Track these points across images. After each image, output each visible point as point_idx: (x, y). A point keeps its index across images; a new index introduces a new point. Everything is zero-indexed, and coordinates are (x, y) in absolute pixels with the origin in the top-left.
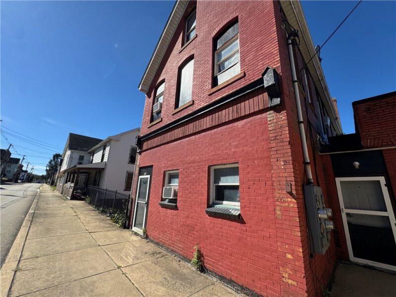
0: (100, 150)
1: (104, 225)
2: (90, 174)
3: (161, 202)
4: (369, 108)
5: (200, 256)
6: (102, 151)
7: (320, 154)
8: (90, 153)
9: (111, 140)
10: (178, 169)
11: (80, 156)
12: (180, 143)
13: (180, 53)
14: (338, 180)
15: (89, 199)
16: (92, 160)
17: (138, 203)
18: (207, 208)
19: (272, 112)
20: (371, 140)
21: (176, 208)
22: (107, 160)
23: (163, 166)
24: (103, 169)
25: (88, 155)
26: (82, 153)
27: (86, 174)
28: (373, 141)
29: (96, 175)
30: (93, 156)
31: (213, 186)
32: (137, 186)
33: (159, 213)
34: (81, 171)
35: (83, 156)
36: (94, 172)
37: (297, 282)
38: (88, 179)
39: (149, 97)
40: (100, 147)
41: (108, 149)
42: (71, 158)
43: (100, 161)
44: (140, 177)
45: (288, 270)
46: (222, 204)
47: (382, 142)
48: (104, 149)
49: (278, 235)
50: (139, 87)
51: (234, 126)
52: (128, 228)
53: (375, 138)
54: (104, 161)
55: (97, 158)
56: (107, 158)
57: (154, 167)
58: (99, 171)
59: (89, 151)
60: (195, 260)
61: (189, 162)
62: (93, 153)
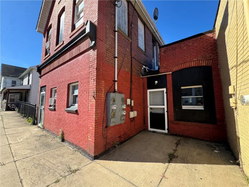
0: (27, 77)
1: (21, 124)
2: (22, 93)
3: (49, 108)
4: (165, 51)
5: (63, 134)
6: (28, 77)
7: (142, 77)
8: (20, 79)
9: (33, 69)
10: (56, 87)
11: (12, 81)
12: (58, 70)
13: (59, 4)
14: (149, 91)
15: (18, 109)
16: (23, 84)
17: (41, 109)
18: (67, 108)
19: (92, 50)
20: (163, 68)
21: (55, 110)
22: (31, 84)
23: (50, 85)
24: (29, 90)
25: (20, 80)
26: (14, 79)
27: (20, 94)
28: (164, 69)
29: (26, 94)
30: (23, 81)
31: (72, 96)
32: (40, 99)
33: (48, 114)
34: (11, 91)
35: (16, 81)
36: (24, 92)
37: (92, 139)
38: (21, 97)
39: (45, 37)
40: (26, 74)
41: (31, 75)
42: (5, 82)
43: (27, 84)
44: (41, 93)
45: (90, 134)
46: (75, 106)
47: (167, 70)
48: (29, 76)
49: (89, 119)
50: (36, 29)
51: (78, 59)
52: (36, 125)
53: (165, 68)
54: (30, 84)
55: (25, 82)
56: (31, 82)
57: (47, 86)
58: (28, 91)
59: (19, 77)
60: (60, 136)
61: (60, 82)
62: (22, 79)
